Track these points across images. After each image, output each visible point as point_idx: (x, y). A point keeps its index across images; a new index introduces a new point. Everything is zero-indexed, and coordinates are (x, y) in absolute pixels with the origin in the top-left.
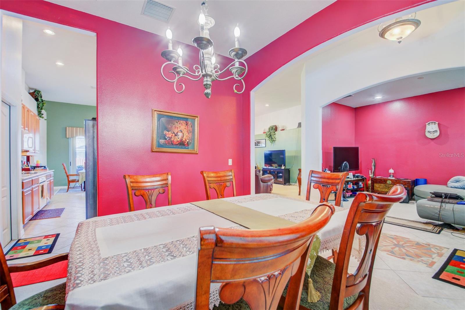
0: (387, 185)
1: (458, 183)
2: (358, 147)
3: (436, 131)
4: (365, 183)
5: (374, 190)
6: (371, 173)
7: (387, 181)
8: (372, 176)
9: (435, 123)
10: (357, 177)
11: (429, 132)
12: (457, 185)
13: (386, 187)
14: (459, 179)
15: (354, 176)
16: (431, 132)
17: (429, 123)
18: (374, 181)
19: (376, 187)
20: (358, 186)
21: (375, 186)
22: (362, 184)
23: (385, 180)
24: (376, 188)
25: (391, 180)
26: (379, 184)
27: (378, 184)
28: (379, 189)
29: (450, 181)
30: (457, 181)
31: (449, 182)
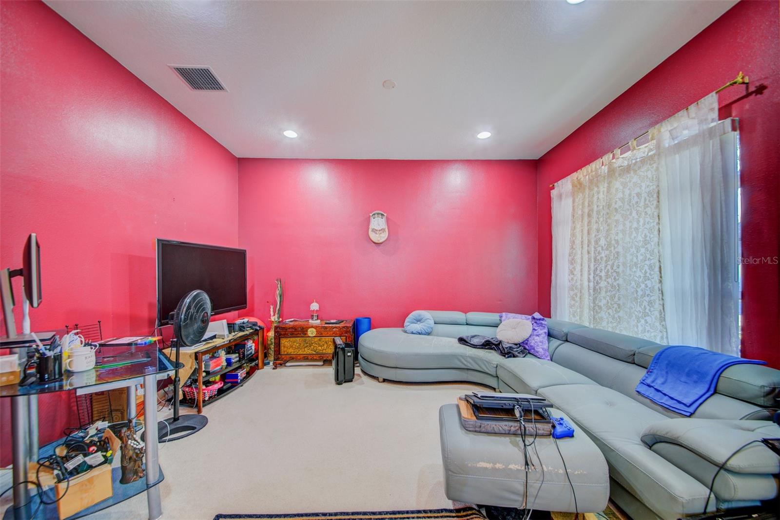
0: (307, 338)
1: (419, 323)
2: (245, 251)
3: (383, 230)
4: (260, 340)
5: (279, 354)
6: (274, 312)
7: (307, 331)
8: (276, 319)
9: (382, 215)
10: (242, 328)
11: (374, 232)
12: (417, 327)
13: (306, 345)
14: (420, 316)
15: (231, 327)
16: (377, 230)
17: (374, 214)
18: (282, 332)
19: (284, 347)
20: (244, 353)
21: (282, 345)
22: (254, 344)
23: (303, 328)
24: (285, 349)
25: (316, 327)
26: (292, 339)
27: (289, 339)
28: (291, 351)
29: (407, 320)
30: (419, 320)
31: (406, 324)
